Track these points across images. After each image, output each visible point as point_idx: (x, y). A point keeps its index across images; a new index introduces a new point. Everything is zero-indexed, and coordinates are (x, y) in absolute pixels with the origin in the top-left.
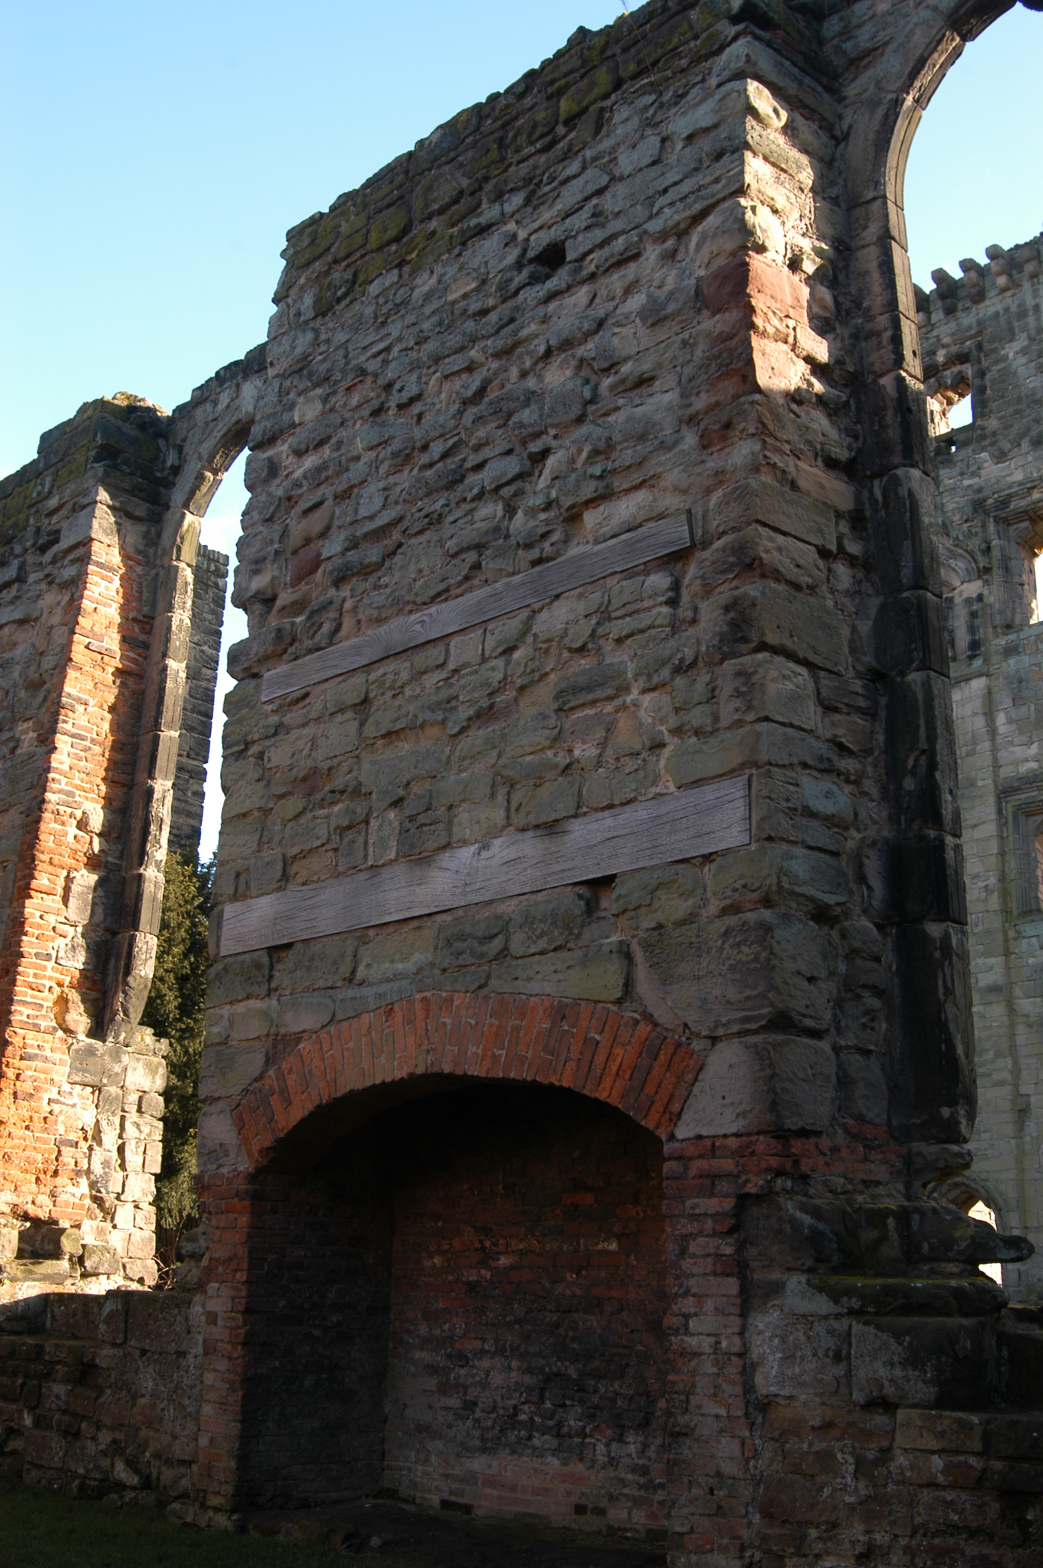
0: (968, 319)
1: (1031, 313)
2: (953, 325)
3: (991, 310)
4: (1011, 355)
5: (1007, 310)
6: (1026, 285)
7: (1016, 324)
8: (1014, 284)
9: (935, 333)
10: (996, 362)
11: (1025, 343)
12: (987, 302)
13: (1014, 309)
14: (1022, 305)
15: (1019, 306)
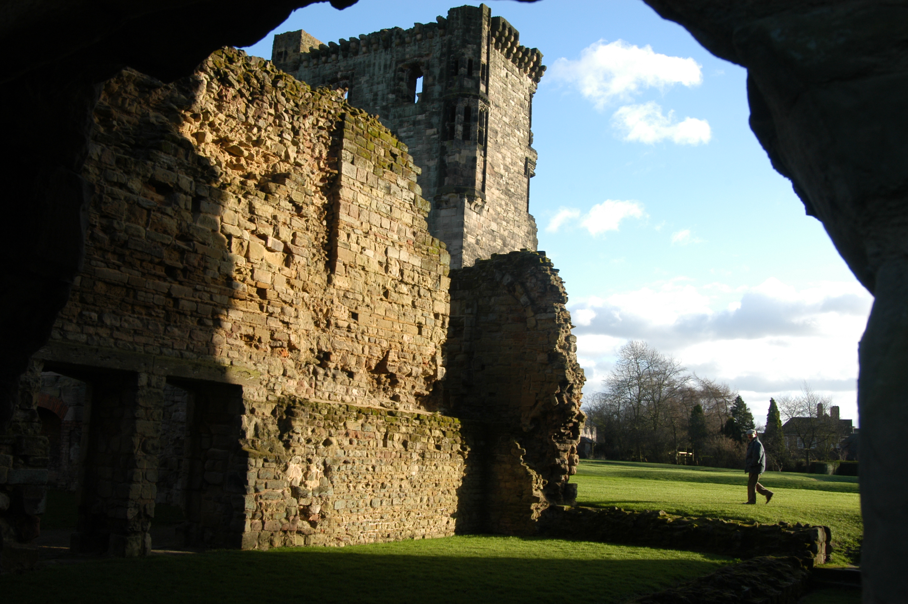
0: (351, 62)
1: (372, 66)
2: (345, 62)
3: (359, 60)
4: (363, 82)
5: (364, 62)
6: (373, 53)
7: (366, 69)
8: (368, 51)
9: (338, 64)
10: (357, 84)
11: (368, 78)
12: (359, 56)
13: (367, 62)
14: (369, 61)
15: (369, 62)
